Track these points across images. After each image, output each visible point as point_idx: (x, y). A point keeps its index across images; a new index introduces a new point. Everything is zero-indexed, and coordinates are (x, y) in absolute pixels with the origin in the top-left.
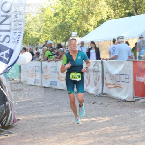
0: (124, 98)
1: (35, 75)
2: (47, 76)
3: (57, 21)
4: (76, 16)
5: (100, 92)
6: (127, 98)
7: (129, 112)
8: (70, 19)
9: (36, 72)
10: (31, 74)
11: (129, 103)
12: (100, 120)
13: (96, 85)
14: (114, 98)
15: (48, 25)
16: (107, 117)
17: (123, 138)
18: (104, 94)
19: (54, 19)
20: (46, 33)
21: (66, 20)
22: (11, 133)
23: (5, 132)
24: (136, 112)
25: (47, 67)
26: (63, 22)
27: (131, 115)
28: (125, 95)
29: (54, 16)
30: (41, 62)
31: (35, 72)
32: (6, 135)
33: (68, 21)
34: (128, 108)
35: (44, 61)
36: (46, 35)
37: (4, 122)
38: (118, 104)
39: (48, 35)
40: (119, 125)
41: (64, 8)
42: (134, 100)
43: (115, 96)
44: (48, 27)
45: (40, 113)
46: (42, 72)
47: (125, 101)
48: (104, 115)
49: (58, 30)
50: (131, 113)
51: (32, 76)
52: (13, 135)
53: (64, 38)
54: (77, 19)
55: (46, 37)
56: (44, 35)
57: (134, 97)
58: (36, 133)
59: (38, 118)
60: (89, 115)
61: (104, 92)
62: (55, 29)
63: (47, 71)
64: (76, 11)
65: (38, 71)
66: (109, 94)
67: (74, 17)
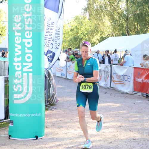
0: (127, 91)
1: (62, 71)
2: (70, 72)
3: (72, 35)
4: (86, 32)
5: (109, 86)
6: (129, 92)
7: (131, 101)
8: (82, 34)
9: (63, 69)
10: (59, 70)
11: (130, 95)
12: (114, 105)
13: (105, 81)
14: (118, 91)
15: (66, 36)
16: (118, 104)
17: (133, 119)
18: (111, 87)
19: (70, 33)
20: (65, 42)
21: (79, 35)
22: (56, 109)
23: (51, 108)
24: (137, 102)
25: (70, 66)
26: (76, 35)
27: (134, 104)
28: (127, 89)
29: (71, 31)
30: (66, 62)
31: (61, 68)
32: (53, 110)
33: (80, 35)
34: (130, 99)
35: (69, 61)
36: (65, 43)
37: (51, 101)
38: (123, 95)
39: (66, 43)
40: (128, 110)
41: (78, 26)
42: (133, 93)
43: (120, 89)
44: (66, 38)
45: (70, 97)
46: (67, 69)
47: (127, 93)
48: (116, 102)
49: (73, 40)
50: (134, 103)
51: (59, 71)
52: (57, 110)
53: (77, 46)
54: (86, 34)
55: (64, 45)
56: (63, 43)
57: (133, 92)
58: (73, 110)
59: (71, 100)
60: (105, 101)
61: (111, 86)
62: (71, 40)
63: (71, 68)
64: (86, 29)
65: (64, 68)
66: (115, 88)
67: (84, 33)
